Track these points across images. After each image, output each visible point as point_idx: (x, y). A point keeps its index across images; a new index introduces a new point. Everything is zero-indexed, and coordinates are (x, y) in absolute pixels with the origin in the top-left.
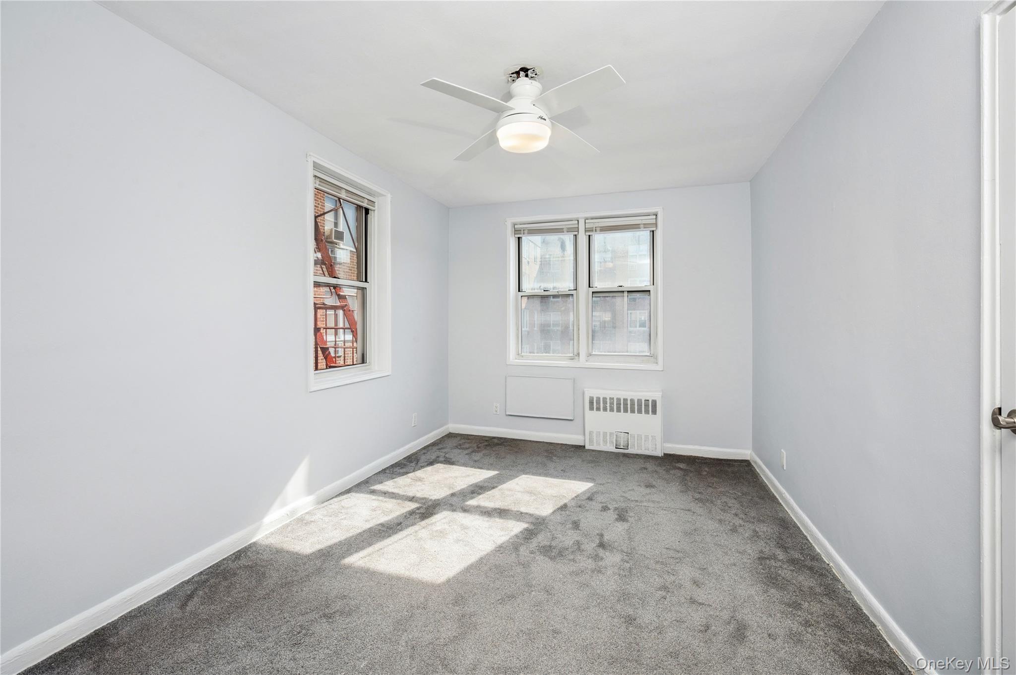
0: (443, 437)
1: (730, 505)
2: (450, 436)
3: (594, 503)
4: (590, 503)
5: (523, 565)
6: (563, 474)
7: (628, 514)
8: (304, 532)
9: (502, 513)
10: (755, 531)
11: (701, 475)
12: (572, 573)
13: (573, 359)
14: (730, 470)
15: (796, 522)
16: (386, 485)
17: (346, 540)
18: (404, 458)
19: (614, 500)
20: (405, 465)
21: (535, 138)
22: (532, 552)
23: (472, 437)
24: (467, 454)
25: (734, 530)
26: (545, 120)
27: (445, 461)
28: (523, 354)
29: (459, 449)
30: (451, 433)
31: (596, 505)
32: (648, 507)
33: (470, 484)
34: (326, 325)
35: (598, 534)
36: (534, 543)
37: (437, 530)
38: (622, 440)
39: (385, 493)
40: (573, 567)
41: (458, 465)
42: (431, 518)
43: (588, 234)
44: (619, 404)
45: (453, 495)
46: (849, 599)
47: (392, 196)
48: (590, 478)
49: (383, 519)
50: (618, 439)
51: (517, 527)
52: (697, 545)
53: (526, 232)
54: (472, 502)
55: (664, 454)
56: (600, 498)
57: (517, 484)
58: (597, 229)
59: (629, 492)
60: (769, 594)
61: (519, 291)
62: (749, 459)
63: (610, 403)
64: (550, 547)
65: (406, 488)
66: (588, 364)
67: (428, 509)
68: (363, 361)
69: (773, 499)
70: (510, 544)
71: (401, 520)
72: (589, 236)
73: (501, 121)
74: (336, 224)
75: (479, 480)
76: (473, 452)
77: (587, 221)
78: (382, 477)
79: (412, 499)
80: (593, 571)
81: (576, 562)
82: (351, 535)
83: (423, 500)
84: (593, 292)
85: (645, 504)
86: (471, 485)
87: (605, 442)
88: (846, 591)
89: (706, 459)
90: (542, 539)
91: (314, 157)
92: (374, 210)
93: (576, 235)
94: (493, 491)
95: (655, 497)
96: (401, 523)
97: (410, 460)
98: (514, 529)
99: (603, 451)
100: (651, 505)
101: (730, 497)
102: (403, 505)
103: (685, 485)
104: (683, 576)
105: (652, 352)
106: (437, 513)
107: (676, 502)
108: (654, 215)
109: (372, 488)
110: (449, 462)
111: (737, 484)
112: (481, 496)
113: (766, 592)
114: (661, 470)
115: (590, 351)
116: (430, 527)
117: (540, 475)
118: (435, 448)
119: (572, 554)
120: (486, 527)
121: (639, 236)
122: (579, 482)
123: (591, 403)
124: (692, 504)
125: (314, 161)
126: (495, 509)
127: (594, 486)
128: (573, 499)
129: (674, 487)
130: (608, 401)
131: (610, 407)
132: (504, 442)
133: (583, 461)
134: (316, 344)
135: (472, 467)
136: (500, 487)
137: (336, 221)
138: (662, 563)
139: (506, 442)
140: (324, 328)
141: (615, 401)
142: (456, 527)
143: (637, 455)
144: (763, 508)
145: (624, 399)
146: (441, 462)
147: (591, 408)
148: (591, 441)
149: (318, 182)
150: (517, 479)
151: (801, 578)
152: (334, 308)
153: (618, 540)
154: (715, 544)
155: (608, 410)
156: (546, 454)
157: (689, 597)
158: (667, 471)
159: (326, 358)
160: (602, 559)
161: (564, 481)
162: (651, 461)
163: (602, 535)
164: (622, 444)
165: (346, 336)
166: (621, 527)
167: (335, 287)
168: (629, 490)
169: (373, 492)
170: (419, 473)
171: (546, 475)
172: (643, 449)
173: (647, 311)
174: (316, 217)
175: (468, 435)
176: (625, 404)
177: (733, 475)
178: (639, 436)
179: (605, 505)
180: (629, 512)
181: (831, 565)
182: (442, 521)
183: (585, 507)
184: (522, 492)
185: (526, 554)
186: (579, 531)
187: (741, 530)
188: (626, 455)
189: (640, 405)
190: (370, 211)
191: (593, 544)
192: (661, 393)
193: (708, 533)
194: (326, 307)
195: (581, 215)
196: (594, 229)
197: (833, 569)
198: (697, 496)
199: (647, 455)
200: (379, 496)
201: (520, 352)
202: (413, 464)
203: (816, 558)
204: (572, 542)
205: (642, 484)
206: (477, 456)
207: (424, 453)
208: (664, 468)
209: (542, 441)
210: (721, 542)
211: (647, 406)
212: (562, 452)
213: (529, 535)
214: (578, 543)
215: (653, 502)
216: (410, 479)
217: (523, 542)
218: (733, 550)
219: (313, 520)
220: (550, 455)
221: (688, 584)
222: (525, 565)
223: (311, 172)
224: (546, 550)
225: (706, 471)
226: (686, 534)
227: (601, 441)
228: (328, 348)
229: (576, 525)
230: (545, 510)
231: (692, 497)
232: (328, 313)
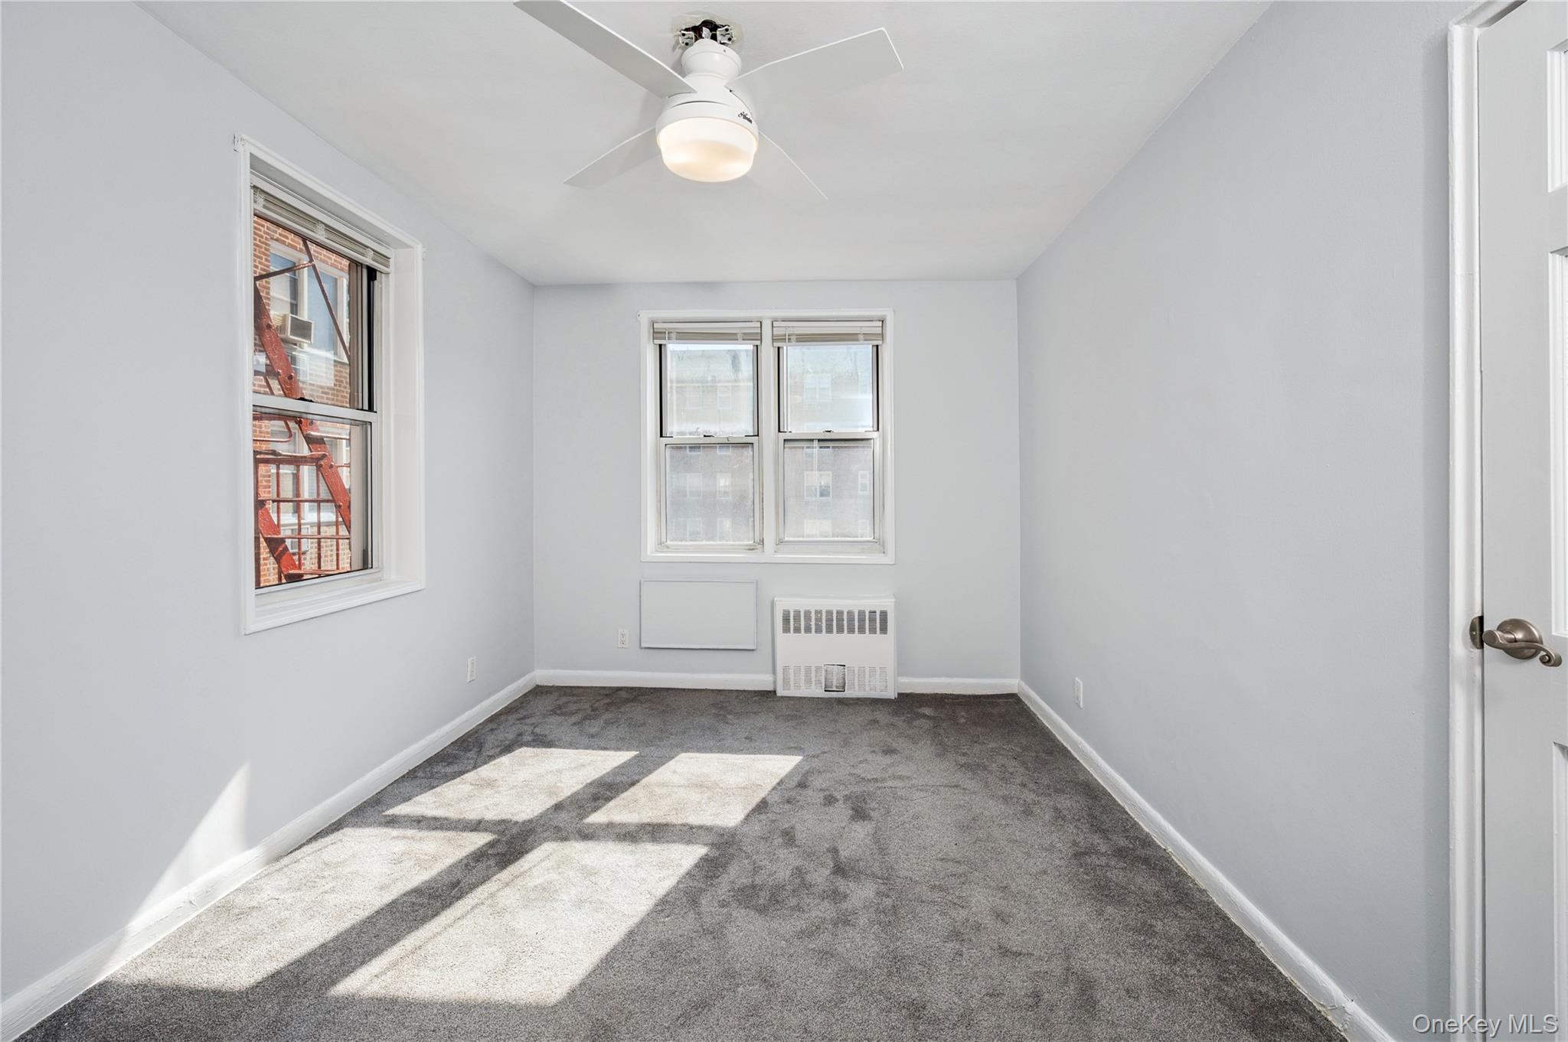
0: (525, 695)
1: (1011, 770)
2: (539, 691)
3: (810, 792)
4: (804, 792)
5: (712, 933)
6: (750, 744)
7: (868, 806)
8: (234, 937)
9: (656, 832)
10: (1056, 809)
11: (958, 724)
12: (802, 934)
13: (753, 549)
14: (995, 711)
15: (1104, 786)
16: (419, 803)
17: (337, 938)
18: (452, 743)
19: (840, 782)
20: (455, 757)
21: (729, 152)
22: (723, 904)
23: (580, 691)
24: (574, 724)
25: (1027, 812)
26: (751, 121)
27: (534, 740)
28: (669, 543)
29: (558, 715)
30: (541, 686)
31: (813, 796)
32: (896, 787)
33: (589, 781)
34: (278, 495)
35: (828, 851)
36: (723, 886)
37: (536, 887)
38: (835, 678)
39: (419, 822)
40: (800, 923)
41: (561, 747)
42: (522, 861)
43: (777, 344)
44: (829, 620)
45: (558, 807)
46: (1209, 904)
47: (425, 250)
48: (795, 748)
49: (418, 878)
50: (829, 676)
51: (687, 856)
52: (983, 847)
53: (673, 336)
54: (598, 818)
55: (899, 694)
56: (817, 782)
57: (674, 772)
58: (792, 337)
59: (861, 765)
60: (1106, 916)
61: (661, 436)
62: (1016, 692)
63: (816, 620)
64: (754, 887)
65: (462, 805)
66: (780, 557)
67: (512, 843)
68: (366, 563)
69: (1065, 753)
70: (682, 893)
71: (459, 876)
72: (779, 348)
73: (669, 112)
74: (294, 308)
75: (604, 772)
76: (585, 718)
77: (775, 324)
78: (407, 787)
79: (477, 826)
80: (835, 925)
81: (804, 911)
82: (347, 925)
83: (501, 826)
84: (785, 440)
85: (889, 783)
86: (591, 784)
87: (808, 682)
88: (1202, 891)
89: (958, 696)
90: (735, 874)
91: (250, 143)
92: (388, 274)
93: (757, 346)
94: (632, 789)
95: (903, 770)
96: (459, 882)
97: (465, 744)
98: (683, 862)
99: (805, 698)
100: (899, 783)
101: (1007, 756)
102: (460, 842)
103: (940, 744)
104: (977, 907)
105: (877, 536)
106: (532, 849)
107: (933, 774)
108: (880, 321)
109: (390, 812)
110: (542, 741)
111: (1011, 734)
112: (611, 804)
113: (1100, 913)
114: (899, 721)
115: (781, 536)
116: (519, 882)
117: (710, 750)
118: (512, 718)
119: (793, 896)
120: (630, 866)
121: (856, 354)
122: (779, 756)
123: (786, 619)
124: (959, 775)
125: (251, 154)
126: (642, 827)
127: (803, 760)
128: (774, 789)
129: (924, 750)
130: (813, 615)
131: (816, 625)
132: (639, 695)
133: (777, 718)
134: (257, 531)
135: (587, 748)
136: (644, 781)
137: (294, 302)
138: (941, 888)
139: (642, 695)
140: (274, 501)
141: (824, 615)
142: (572, 874)
143: (858, 699)
144: (1056, 769)
145: (838, 612)
146: (528, 744)
147: (786, 630)
148: (786, 682)
149: (261, 201)
150: (672, 764)
151: (1139, 880)
152: (296, 461)
153: (863, 857)
154: (1010, 841)
155: (813, 630)
156: (714, 711)
157: (996, 945)
158: (909, 722)
159: (278, 560)
160: (846, 896)
161: (752, 756)
162: (881, 707)
163: (835, 851)
164: (835, 683)
165: (321, 514)
166: (861, 831)
167: (299, 419)
168: (861, 762)
169: (392, 822)
170: (485, 771)
171: (721, 750)
172: (867, 689)
173: (868, 472)
174: (256, 279)
175: (571, 687)
176: (840, 620)
177: (1002, 719)
178: (862, 670)
179: (828, 793)
180: (869, 801)
181: (1170, 850)
182: (543, 864)
183: (798, 801)
184: (686, 787)
185: (713, 909)
186: (796, 849)
187: (1036, 810)
188: (841, 702)
189: (862, 620)
190: (378, 274)
191: (824, 869)
192: (893, 600)
193: (993, 822)
194: (278, 460)
195: (767, 314)
196: (787, 337)
197: (1173, 857)
198: (963, 760)
199: (873, 699)
200: (406, 827)
201: (664, 540)
202: (472, 754)
203: (1147, 842)
204: (788, 873)
205: (877, 749)
206: (594, 727)
207: (492, 730)
208: (903, 718)
209: (704, 688)
210: (1016, 836)
211: (872, 620)
212: (740, 705)
213: (710, 868)
214: (799, 872)
215: (901, 778)
216: (468, 786)
217: (703, 886)
218: (1037, 847)
219: (255, 904)
220: (722, 713)
221: (988, 921)
222: (716, 933)
223: (245, 178)
224: (746, 895)
225: (963, 717)
226: (964, 828)
227: (803, 681)
228: (283, 540)
229: (789, 836)
230: (731, 816)
231: (954, 763)
232: (281, 471)
